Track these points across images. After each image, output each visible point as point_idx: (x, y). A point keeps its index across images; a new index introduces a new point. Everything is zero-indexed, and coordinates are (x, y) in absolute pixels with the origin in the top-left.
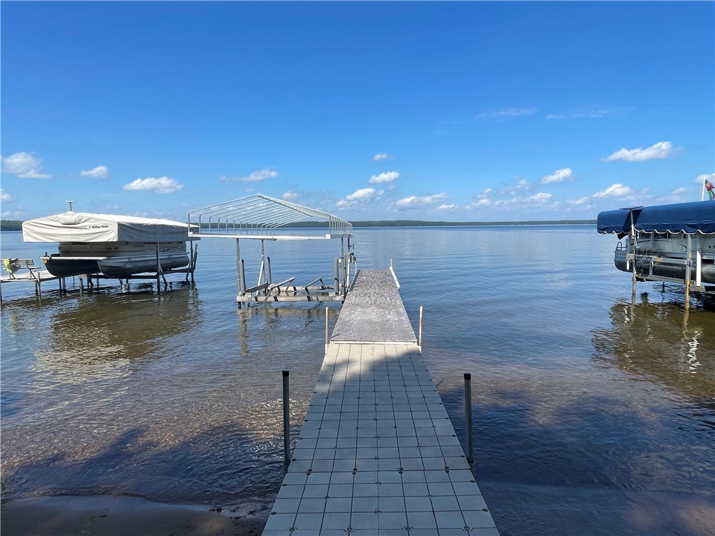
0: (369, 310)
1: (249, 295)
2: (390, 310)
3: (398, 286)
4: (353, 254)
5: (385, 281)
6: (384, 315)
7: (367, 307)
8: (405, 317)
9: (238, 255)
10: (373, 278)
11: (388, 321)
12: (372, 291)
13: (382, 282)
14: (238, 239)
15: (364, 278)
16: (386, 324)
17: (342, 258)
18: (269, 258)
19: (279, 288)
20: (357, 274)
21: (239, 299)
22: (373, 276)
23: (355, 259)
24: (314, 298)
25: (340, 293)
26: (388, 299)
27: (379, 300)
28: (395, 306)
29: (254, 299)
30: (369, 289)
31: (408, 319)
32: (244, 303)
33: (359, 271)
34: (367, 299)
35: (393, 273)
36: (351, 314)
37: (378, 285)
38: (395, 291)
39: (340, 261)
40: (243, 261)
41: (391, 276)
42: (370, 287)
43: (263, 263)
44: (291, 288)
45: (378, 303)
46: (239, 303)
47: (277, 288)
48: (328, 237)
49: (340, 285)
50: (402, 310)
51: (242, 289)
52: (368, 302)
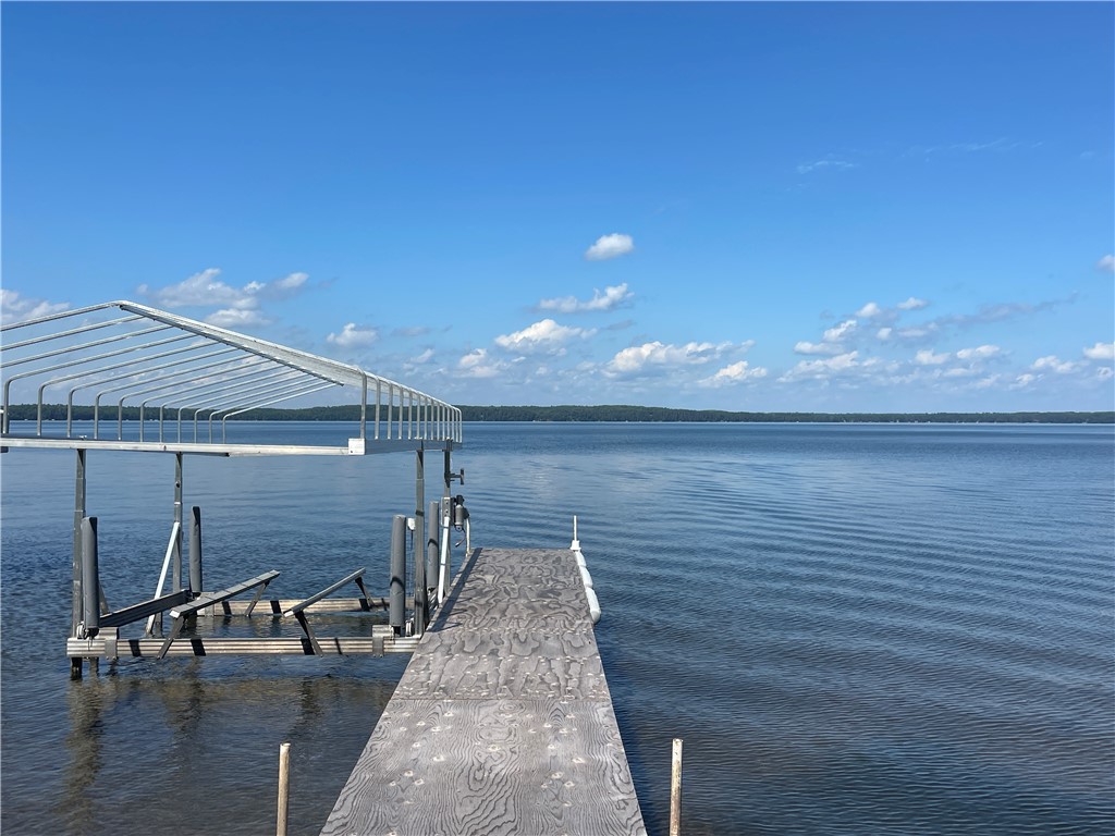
0: (483, 715)
1: (108, 636)
2: (558, 715)
3: (595, 609)
4: (458, 500)
5: (553, 595)
6: (537, 743)
7: (481, 701)
8: (612, 752)
9: (81, 503)
10: (516, 579)
11: (546, 771)
12: (504, 629)
13: (542, 595)
14: (81, 452)
15: (489, 578)
16: (536, 790)
17: (420, 513)
18: (197, 511)
19: (226, 606)
20: (470, 566)
21: (75, 646)
22: (518, 570)
23: (465, 515)
24: (326, 645)
25: (408, 626)
26: (557, 665)
27: (528, 668)
28: (579, 697)
29: (125, 648)
30: (495, 623)
31: (623, 762)
32: (95, 660)
33: (477, 552)
34: (486, 665)
35: (581, 561)
36: (413, 733)
37: (530, 607)
38: (585, 626)
39: (411, 523)
40: (93, 521)
41: (575, 571)
42: (503, 613)
43: (176, 525)
44: (265, 607)
45: (519, 681)
46: (77, 661)
47: (219, 608)
48: (356, 446)
49: (410, 602)
50: (603, 714)
51: (88, 614)
52: (484, 678)
